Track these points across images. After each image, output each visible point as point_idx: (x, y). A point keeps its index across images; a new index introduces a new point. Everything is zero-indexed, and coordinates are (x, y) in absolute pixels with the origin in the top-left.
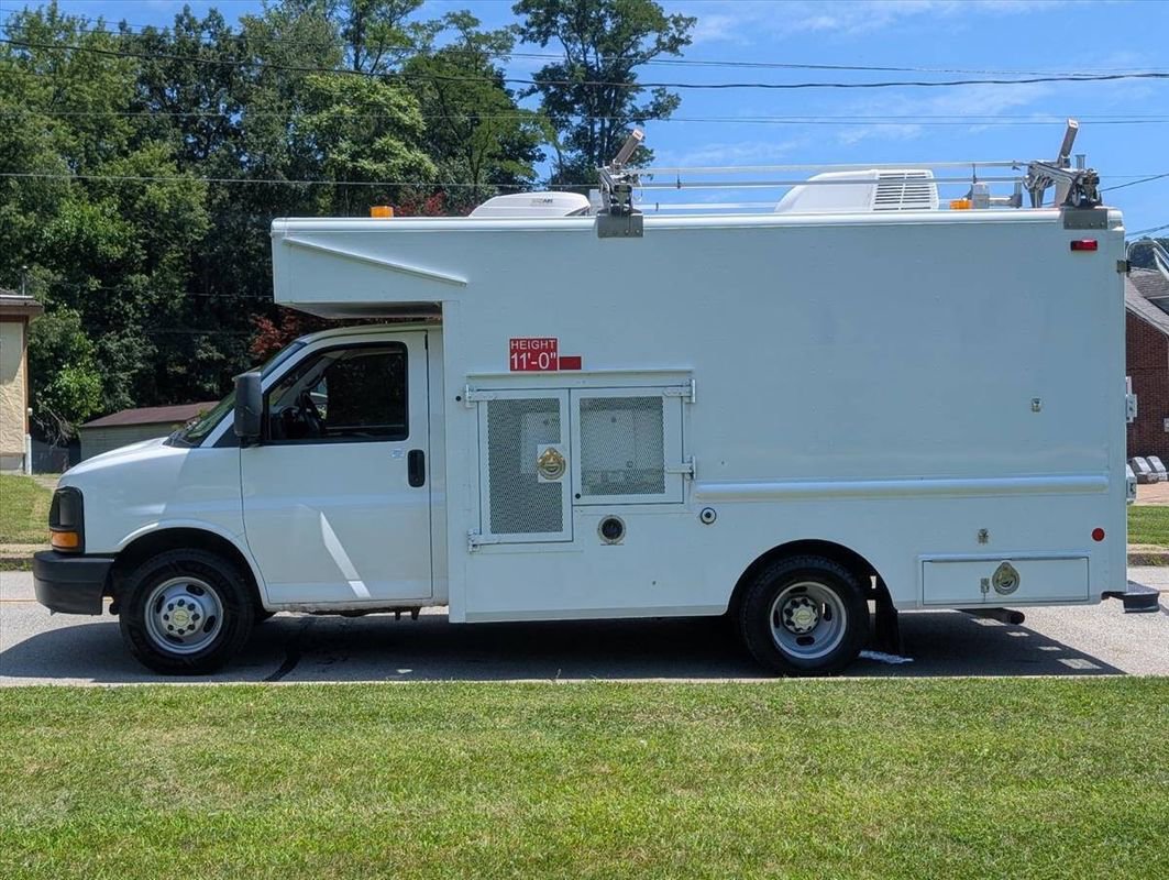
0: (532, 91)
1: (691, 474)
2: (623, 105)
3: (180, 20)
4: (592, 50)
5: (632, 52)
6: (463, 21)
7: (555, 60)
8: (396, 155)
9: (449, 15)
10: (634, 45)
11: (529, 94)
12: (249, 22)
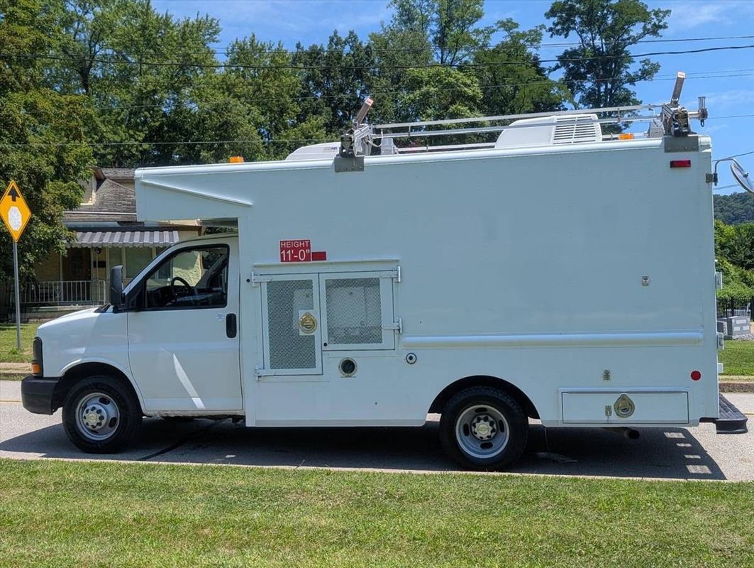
0: (557, 67)
1: (399, 330)
2: (621, 73)
3: (332, 40)
4: (598, 37)
5: (626, 36)
6: (508, 25)
7: (573, 46)
8: (463, 115)
9: (499, 22)
10: (627, 31)
11: (555, 69)
12: (373, 37)
